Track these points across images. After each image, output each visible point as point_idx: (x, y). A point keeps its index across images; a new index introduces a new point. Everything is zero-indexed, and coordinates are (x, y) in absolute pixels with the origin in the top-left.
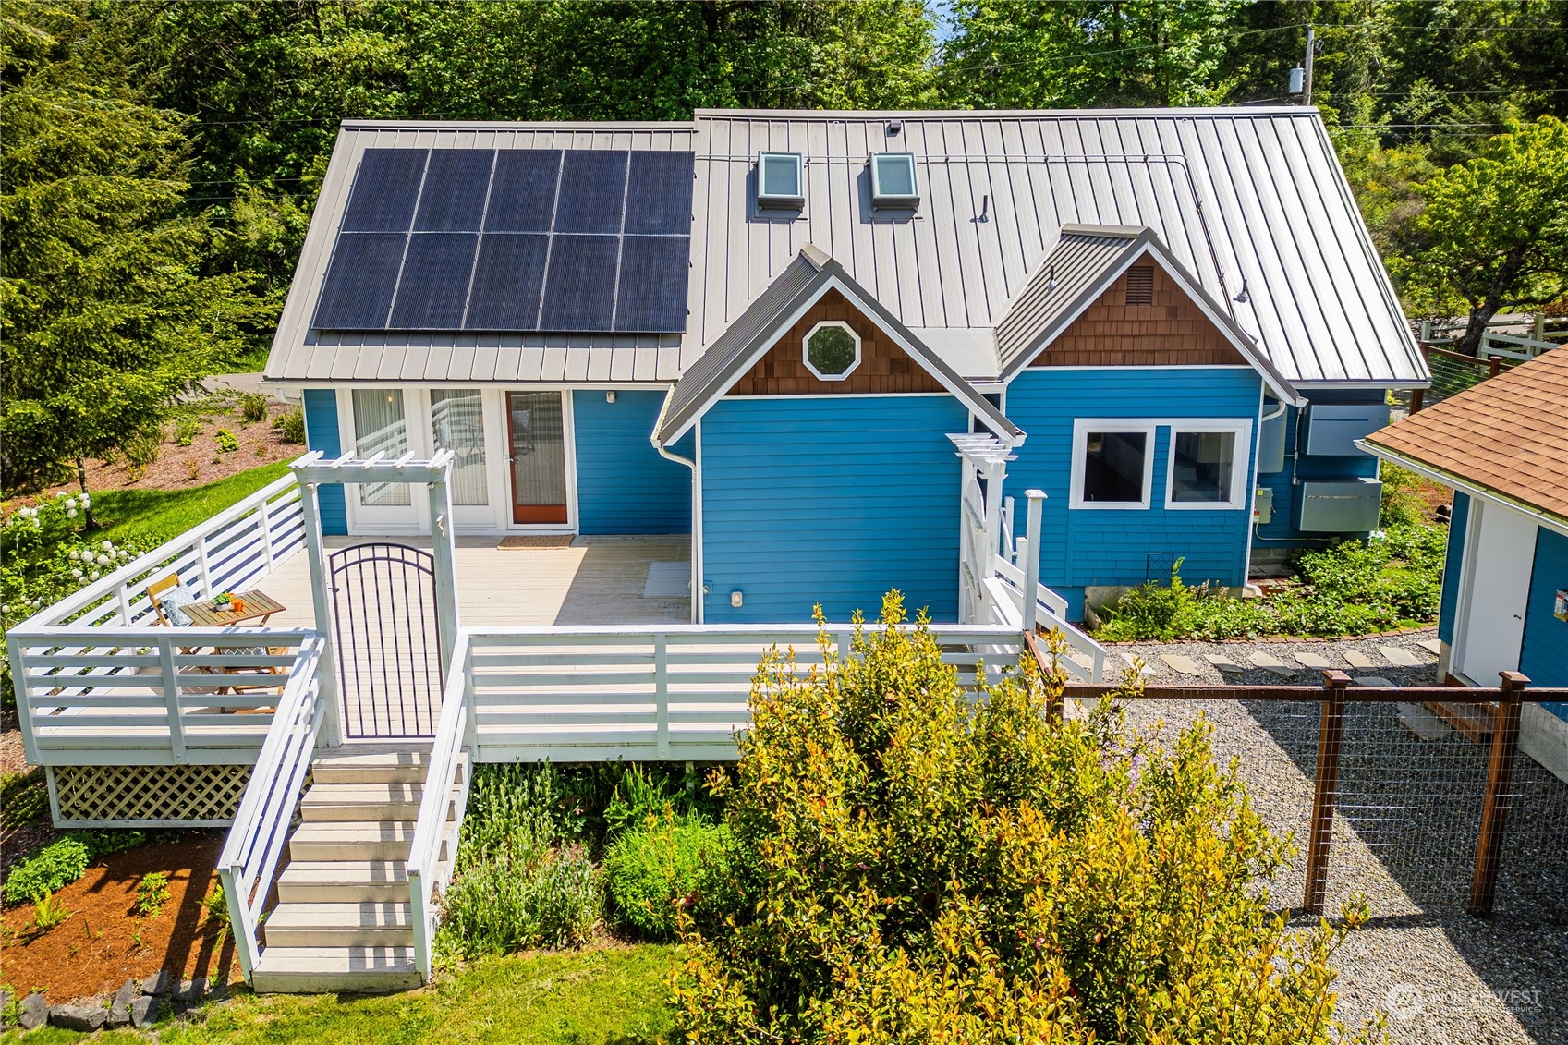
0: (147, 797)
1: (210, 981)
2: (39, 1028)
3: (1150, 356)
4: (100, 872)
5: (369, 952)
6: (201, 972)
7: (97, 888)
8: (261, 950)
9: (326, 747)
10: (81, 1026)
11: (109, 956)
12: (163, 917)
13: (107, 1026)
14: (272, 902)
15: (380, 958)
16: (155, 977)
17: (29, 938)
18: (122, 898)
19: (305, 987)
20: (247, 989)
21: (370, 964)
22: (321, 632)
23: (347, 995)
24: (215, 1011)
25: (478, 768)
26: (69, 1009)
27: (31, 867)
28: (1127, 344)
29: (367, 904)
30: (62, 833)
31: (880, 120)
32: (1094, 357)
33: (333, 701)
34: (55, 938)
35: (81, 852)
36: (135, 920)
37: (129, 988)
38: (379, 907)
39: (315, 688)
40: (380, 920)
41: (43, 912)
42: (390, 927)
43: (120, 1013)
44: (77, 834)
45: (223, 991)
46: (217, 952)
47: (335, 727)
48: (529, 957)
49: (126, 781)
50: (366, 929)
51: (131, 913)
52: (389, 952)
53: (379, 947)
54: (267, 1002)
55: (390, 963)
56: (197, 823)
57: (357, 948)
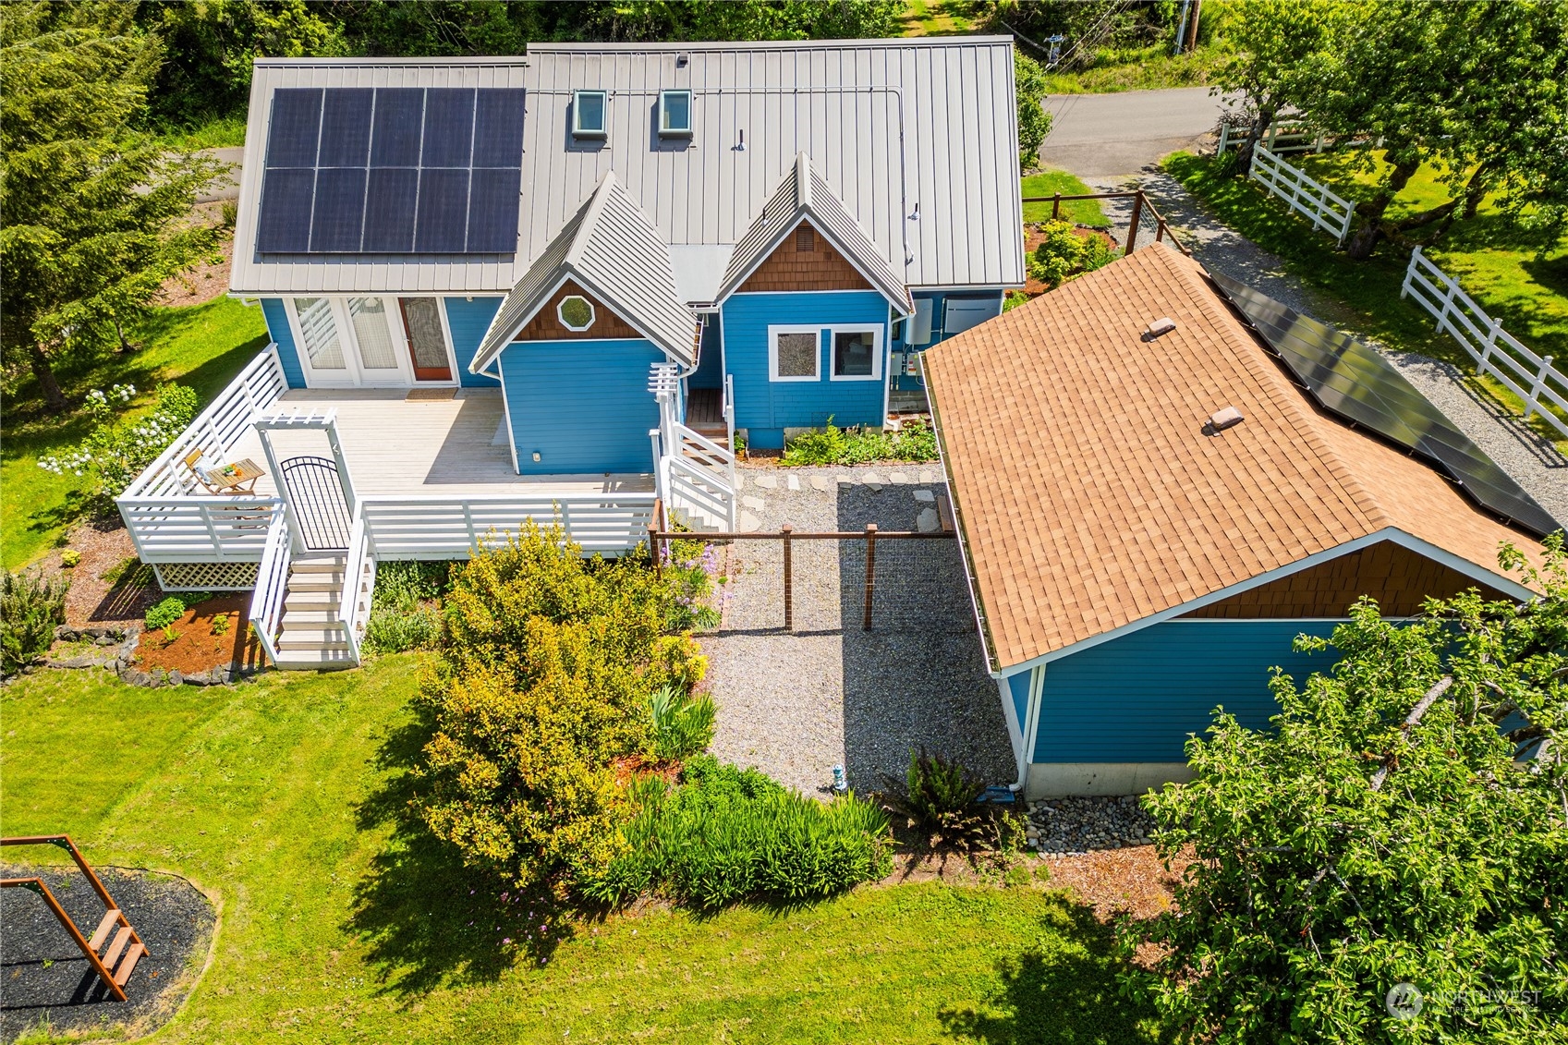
0: (209, 576)
1: (256, 665)
2: (180, 685)
3: (814, 285)
4: (192, 613)
5: (331, 652)
6: (251, 661)
7: (192, 621)
8: (278, 652)
9: (297, 555)
10: (200, 684)
11: (205, 654)
12: (229, 635)
13: (211, 684)
14: (280, 630)
15: (336, 655)
16: (230, 664)
17: (165, 645)
18: (206, 626)
19: (302, 667)
20: (273, 668)
21: (331, 658)
22: (283, 500)
23: (322, 671)
24: (261, 678)
25: (380, 565)
26: (191, 677)
27: (156, 611)
28: (799, 276)
29: (328, 631)
30: (168, 594)
31: (672, 51)
32: (779, 285)
33: (297, 532)
34: (177, 645)
35: (180, 605)
36: (214, 637)
37: (218, 668)
38: (333, 633)
39: (285, 527)
40: (334, 639)
41: (168, 633)
42: (339, 641)
43: (216, 679)
44: (176, 595)
45: (262, 669)
46: (258, 652)
47: (300, 545)
48: (407, 655)
49: (196, 569)
50: (328, 642)
51: (212, 633)
52: (340, 652)
53: (335, 650)
54: (285, 674)
55: (341, 657)
56: (237, 588)
57: (325, 651)
